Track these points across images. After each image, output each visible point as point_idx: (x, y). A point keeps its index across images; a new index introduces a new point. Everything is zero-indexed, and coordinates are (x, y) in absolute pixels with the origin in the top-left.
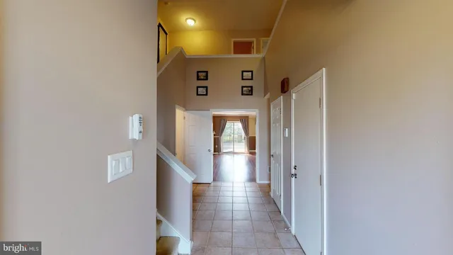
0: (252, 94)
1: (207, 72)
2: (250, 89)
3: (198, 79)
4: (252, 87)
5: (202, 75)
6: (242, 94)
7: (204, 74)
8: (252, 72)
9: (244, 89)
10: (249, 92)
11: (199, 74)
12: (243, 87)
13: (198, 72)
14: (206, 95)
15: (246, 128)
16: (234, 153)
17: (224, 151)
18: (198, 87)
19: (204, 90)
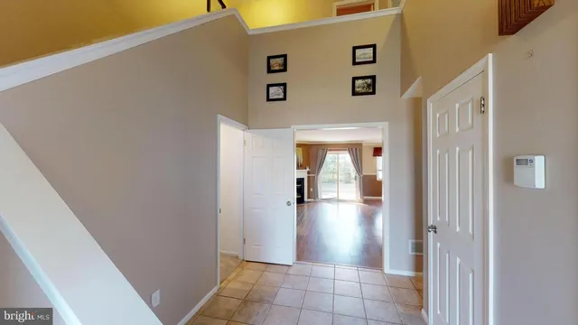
0: (374, 93)
1: (285, 56)
2: (369, 81)
3: (270, 71)
4: (373, 78)
5: (276, 63)
6: (354, 93)
7: (280, 61)
8: (374, 46)
9: (359, 82)
10: (368, 87)
11: (272, 61)
12: (354, 79)
13: (269, 58)
14: (284, 99)
15: (358, 162)
16: (339, 201)
17: (324, 197)
18: (269, 86)
19: (280, 90)
